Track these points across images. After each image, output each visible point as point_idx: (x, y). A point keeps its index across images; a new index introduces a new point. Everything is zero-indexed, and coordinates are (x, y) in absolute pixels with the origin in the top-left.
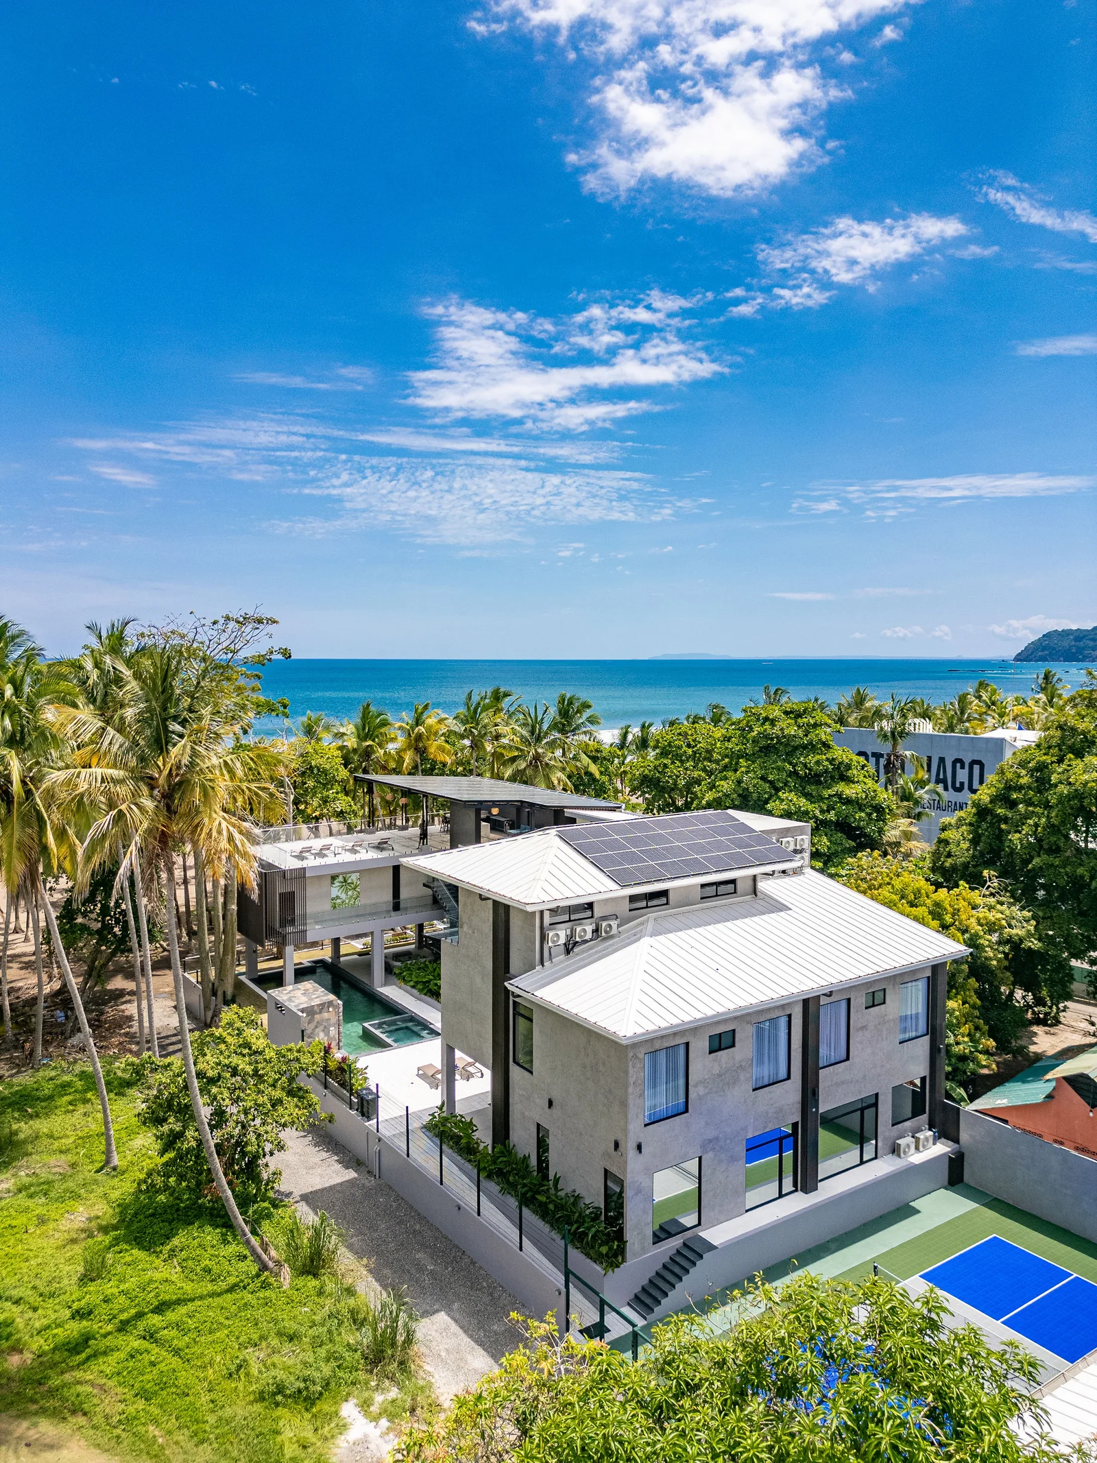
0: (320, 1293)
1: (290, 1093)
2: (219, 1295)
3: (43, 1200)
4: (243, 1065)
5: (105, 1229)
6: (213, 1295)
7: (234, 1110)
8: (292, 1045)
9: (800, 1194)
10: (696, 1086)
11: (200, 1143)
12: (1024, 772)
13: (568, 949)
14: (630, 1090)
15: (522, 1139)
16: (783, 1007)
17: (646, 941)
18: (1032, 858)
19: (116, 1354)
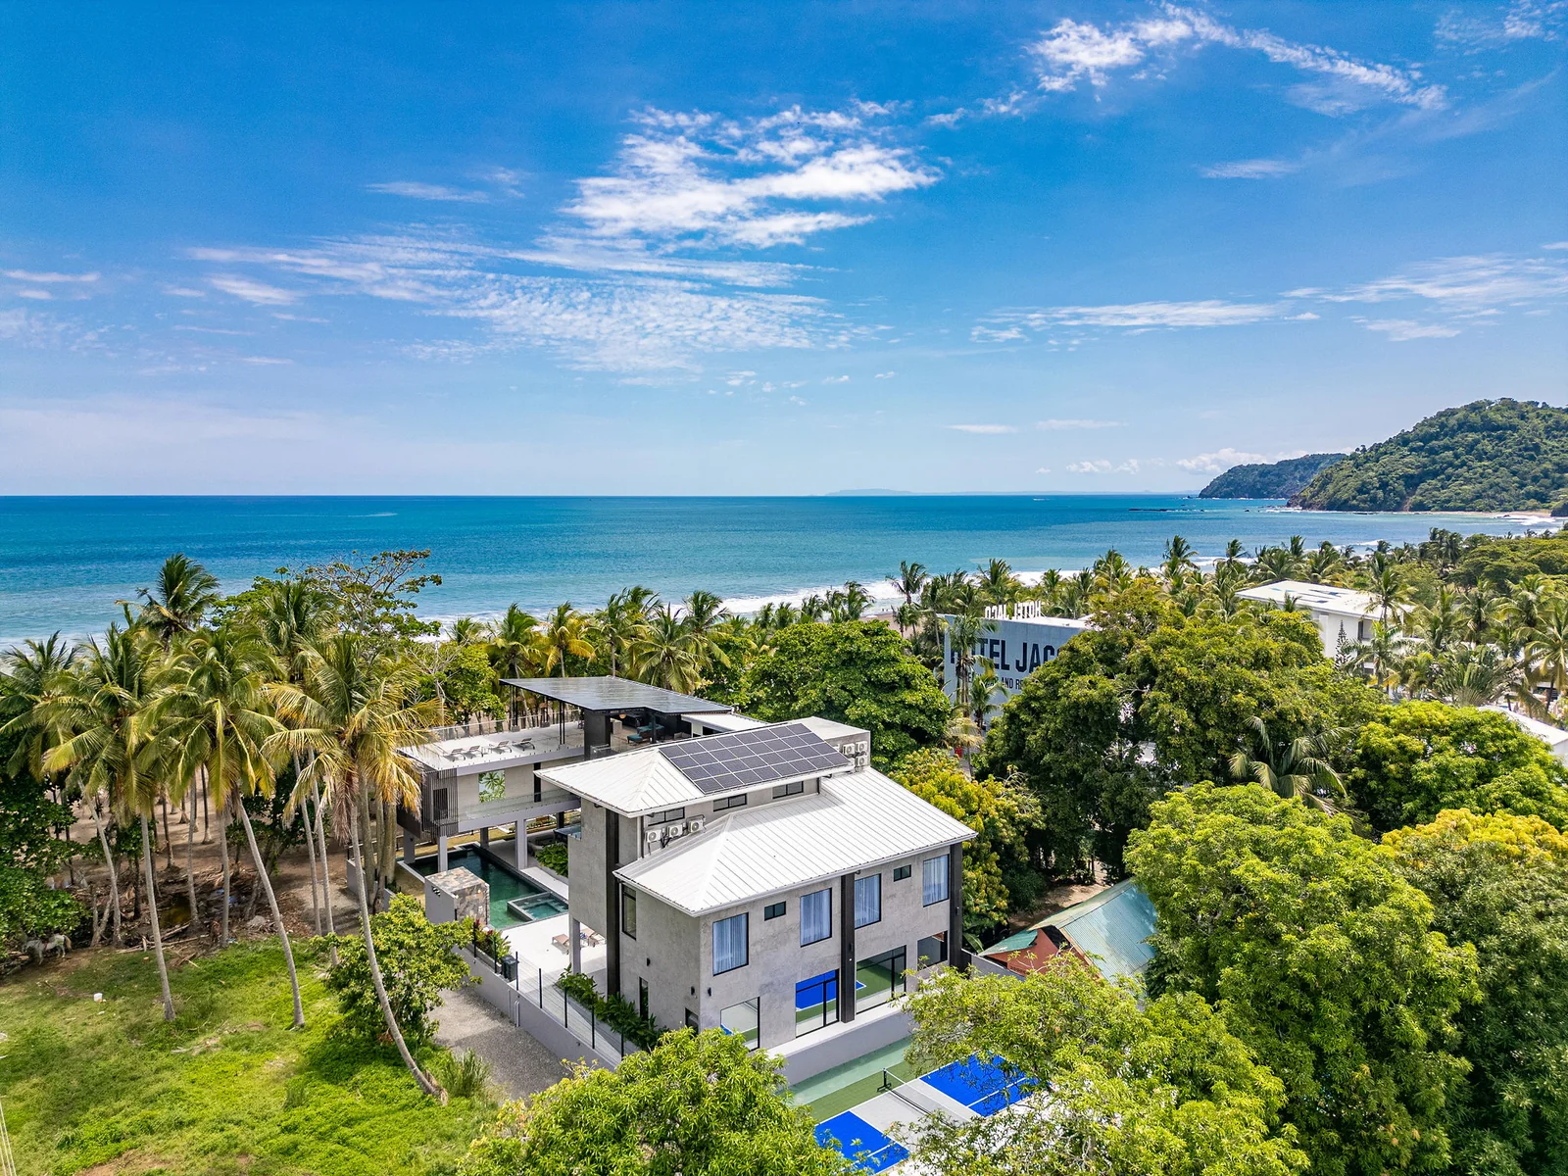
0: (471, 1108)
1: (446, 961)
2: (394, 1113)
3: (246, 1052)
4: (408, 940)
5: (299, 1071)
6: (388, 1112)
7: (402, 976)
8: (448, 923)
9: (840, 1023)
10: (754, 945)
11: (377, 1000)
12: (1041, 685)
13: (665, 842)
14: (702, 950)
15: (629, 990)
16: (825, 882)
17: (725, 835)
18: (1044, 754)
19: (318, 1155)
